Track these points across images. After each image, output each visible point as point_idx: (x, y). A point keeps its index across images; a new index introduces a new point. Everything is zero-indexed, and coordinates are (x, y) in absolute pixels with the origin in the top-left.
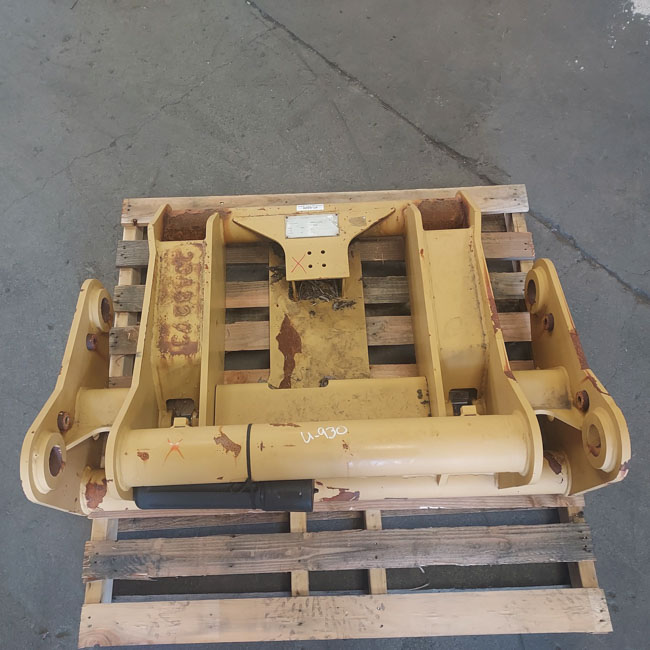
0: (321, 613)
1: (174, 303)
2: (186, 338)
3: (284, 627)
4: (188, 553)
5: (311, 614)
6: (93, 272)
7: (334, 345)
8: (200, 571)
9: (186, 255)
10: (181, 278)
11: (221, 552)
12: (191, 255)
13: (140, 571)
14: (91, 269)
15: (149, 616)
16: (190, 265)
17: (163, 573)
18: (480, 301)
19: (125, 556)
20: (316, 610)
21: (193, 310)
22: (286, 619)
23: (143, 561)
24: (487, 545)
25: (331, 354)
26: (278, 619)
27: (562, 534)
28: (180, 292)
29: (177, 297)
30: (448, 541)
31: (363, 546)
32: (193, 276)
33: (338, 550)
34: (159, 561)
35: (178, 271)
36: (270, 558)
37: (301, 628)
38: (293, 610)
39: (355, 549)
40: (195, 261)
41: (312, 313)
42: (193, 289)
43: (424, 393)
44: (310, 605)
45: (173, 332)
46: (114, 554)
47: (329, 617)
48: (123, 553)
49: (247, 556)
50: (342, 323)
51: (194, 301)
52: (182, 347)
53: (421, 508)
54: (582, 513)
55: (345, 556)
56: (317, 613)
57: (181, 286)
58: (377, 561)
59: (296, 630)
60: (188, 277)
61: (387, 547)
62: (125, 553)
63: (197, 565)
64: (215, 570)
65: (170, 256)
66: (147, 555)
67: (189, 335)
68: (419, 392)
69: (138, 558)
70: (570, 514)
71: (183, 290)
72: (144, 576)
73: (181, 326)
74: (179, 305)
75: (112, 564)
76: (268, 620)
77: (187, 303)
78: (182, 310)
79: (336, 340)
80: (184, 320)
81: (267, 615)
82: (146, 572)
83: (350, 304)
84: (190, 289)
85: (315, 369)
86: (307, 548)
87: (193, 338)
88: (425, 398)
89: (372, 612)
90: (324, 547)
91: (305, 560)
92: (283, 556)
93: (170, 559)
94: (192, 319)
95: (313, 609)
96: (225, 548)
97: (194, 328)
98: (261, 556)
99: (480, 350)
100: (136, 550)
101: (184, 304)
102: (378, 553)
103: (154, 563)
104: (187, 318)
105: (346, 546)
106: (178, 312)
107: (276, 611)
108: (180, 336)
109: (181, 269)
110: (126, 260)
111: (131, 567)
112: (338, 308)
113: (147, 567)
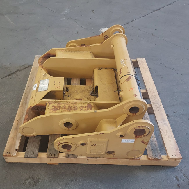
1: (72, 111)
2: (86, 107)
3: (160, 107)
5: (155, 102)
7: (80, 92)
9: (53, 108)
10: (62, 109)
12: (53, 106)
14: (28, 182)
17: (153, 135)
21: (75, 105)
22: (158, 107)
25: (83, 93)
28: (68, 109)
29: (70, 110)
32: (62, 106)
35: (59, 110)
38: (155, 105)
40: (56, 105)
41: (69, 96)
43: (99, 69)
44: (153, 102)
45: (83, 110)
46: (151, 150)
47: (155, 98)
51: (72, 105)
52: (89, 108)
57: (65, 109)
59: (160, 105)
60: (62, 107)
67: (84, 106)
68: (99, 70)
72: (156, 141)
73: (81, 108)
74: (73, 109)
77: (72, 107)
79: (78, 92)
80: (79, 108)
81: (158, 110)
83: (67, 88)
84: (67, 107)
85: (87, 97)
87: (86, 105)
88: (101, 69)
89: (151, 91)
94: (79, 106)
97: (82, 105)
99: (91, 54)
103: (151, 138)
106: (76, 109)
107: (156, 109)
108: (85, 109)
109: (58, 109)
110: (35, 153)
111: (154, 145)
112: (68, 90)
113: (153, 140)
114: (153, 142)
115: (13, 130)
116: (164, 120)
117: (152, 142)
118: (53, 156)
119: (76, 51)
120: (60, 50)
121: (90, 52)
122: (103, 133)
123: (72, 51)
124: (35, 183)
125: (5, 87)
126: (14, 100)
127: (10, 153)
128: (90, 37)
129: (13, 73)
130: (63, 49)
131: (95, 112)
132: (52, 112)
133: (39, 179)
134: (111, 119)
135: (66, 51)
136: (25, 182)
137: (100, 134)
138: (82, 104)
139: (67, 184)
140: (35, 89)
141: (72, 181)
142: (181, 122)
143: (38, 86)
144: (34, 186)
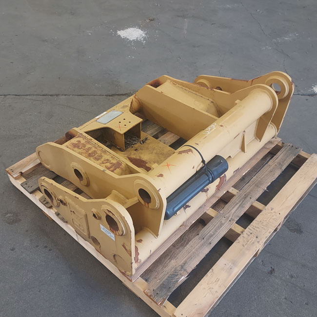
0: (258, 228)
1: (92, 158)
3: (253, 243)
4: (189, 255)
5: (255, 231)
6: (11, 215)
7: (156, 153)
8: (202, 256)
9: (77, 143)
10: (84, 150)
11: (201, 243)
12: (79, 141)
13: (180, 278)
14: (9, 215)
15: (204, 288)
16: (83, 144)
17: (190, 270)
18: (196, 93)
19: (167, 279)
20: (256, 229)
21: (103, 154)
22: (250, 240)
23: (176, 274)
24: (274, 168)
25: (158, 156)
26: (248, 243)
27: (287, 150)
28: (90, 154)
30: (263, 176)
31: (242, 199)
32: (88, 146)
33: (237, 206)
34: (182, 268)
35: (79, 148)
36: (219, 229)
37: (259, 238)
38: (249, 235)
39: (241, 202)
40: (83, 142)
41: (136, 150)
42: (93, 149)
44: (252, 229)
45: (103, 165)
46: (161, 283)
47: (262, 226)
48: (164, 279)
49: (211, 236)
50: (151, 145)
51: (99, 152)
52: (113, 167)
53: (244, 174)
54: (283, 143)
55: (241, 206)
56: (257, 229)
57: (87, 152)
58: (252, 199)
59: (258, 240)
60: (86, 147)
61: (250, 193)
62: (166, 278)
63: (198, 255)
64: (206, 250)
66: (175, 270)
67: (111, 162)
69: (173, 275)
70: (281, 145)
71: (90, 152)
72: (183, 278)
73: (104, 162)
74: (94, 157)
75: (165, 287)
76: (246, 246)
78: (98, 157)
79: (155, 151)
80: (102, 160)
81: (243, 245)
82: (182, 276)
83: (146, 139)
86: (227, 215)
87: (114, 162)
89: (271, 213)
90: (231, 210)
91: (232, 219)
92: (223, 224)
93: (185, 263)
94: (106, 157)
95: (254, 229)
96: (200, 240)
97: (110, 159)
98: (216, 231)
99: (212, 104)
100: (168, 273)
101: (96, 155)
102: (249, 197)
103: (181, 270)
104: (103, 158)
105: (238, 203)
106: (97, 159)
107: (244, 241)
108: (108, 165)
110: (33, 187)
111: (174, 280)
112: (143, 143)
113: (181, 274)
114: (177, 277)
116: (234, 263)
117: (177, 275)
118: (45, 203)
119: (192, 91)
120: (172, 81)
121: (212, 100)
122: (78, 198)
123: (187, 89)
124: (13, 221)
127: (12, 171)
128: (233, 79)
129: (118, 95)
130: (175, 82)
131: (103, 171)
132: (70, 147)
133: (21, 220)
134: (123, 196)
135: (179, 86)
136: (7, 213)
137: (75, 197)
138: (112, 157)
140: (98, 117)
141: (46, 247)
142: (283, 297)
144: (9, 223)
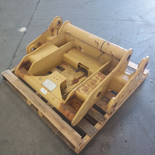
1: (95, 83)
7: (69, 75)
9: (84, 90)
12: (82, 90)
16: (85, 88)
21: (93, 79)
28: (92, 84)
29: (94, 84)
32: (86, 85)
35: (89, 89)
40: (83, 88)
42: (89, 83)
45: (100, 79)
51: (91, 81)
57: (91, 86)
60: (88, 86)
65: (87, 93)
67: (98, 76)
68: (67, 53)
71: (91, 84)
73: (98, 79)
77: (93, 81)
78: (95, 81)
84: (90, 84)
85: (76, 74)
88: (67, 52)
94: (94, 78)
101: (93, 82)
104: (95, 79)
106: (96, 81)
108: (100, 77)
109: (87, 89)
115: (62, 130)
118: (105, 121)
119: (43, 49)
120: (32, 54)
121: (52, 44)
123: (40, 50)
125: (1, 114)
126: (23, 116)
127: (81, 144)
128: (42, 34)
130: (34, 53)
135: (37, 52)
136: (102, 151)
139: (121, 129)
140: (46, 92)
141: (121, 125)
143: (46, 88)
